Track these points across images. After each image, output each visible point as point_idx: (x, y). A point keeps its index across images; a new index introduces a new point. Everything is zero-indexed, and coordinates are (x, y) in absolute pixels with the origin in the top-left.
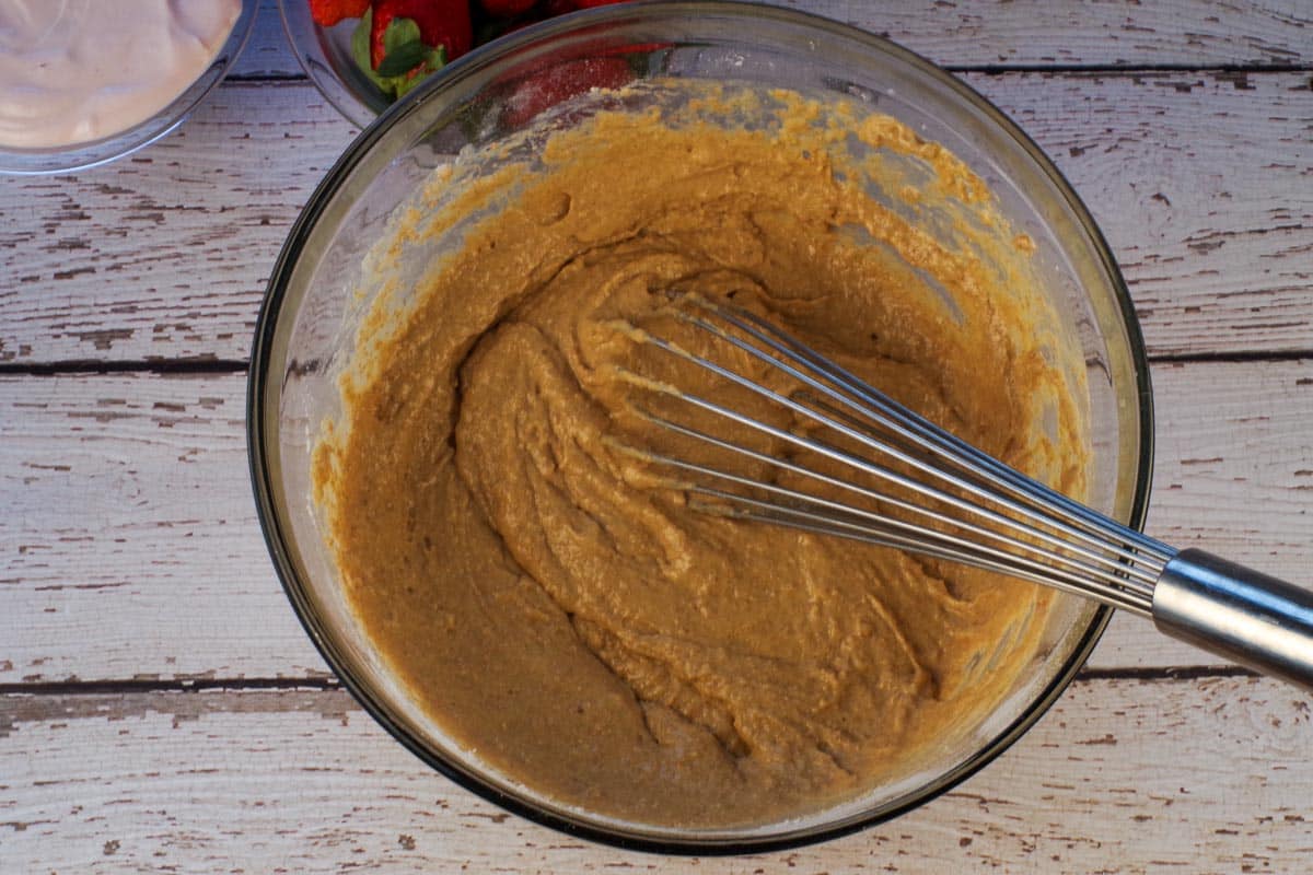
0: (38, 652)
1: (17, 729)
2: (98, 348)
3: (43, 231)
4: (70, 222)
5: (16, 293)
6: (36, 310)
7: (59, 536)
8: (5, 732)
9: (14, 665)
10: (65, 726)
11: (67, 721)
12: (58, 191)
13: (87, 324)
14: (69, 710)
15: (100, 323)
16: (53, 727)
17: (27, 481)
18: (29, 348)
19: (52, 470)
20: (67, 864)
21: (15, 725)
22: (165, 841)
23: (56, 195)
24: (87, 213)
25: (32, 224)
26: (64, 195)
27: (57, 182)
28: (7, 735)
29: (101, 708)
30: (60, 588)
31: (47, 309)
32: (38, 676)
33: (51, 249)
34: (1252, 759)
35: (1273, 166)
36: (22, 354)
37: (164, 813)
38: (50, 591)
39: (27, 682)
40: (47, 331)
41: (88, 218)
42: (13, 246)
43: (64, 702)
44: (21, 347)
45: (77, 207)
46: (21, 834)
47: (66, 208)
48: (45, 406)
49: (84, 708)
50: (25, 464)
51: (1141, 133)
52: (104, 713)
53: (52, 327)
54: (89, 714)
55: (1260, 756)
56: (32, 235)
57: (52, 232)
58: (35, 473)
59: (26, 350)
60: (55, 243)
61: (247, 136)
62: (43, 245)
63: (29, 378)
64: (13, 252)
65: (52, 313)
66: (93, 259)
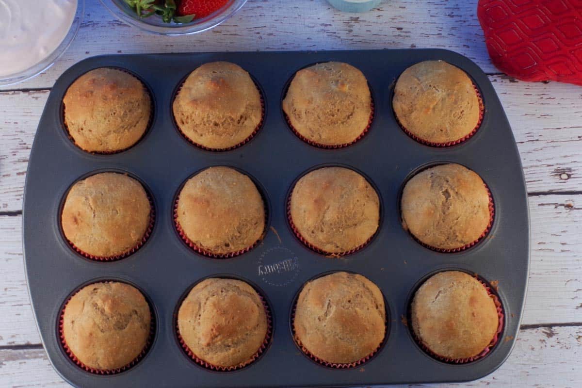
0: (14, 332)
1: (5, 364)
3: (11, 154)
4: (22, 151)
6: (10, 188)
7: (21, 283)
9: (3, 338)
10: (25, 363)
11: (26, 361)
12: (17, 137)
14: (27, 356)
16: (20, 363)
17: (7, 260)
18: (7, 205)
19: (17, 255)
21: (4, 363)
23: (16, 139)
25: (6, 152)
26: (19, 139)
27: (17, 133)
29: (40, 355)
30: (21, 305)
31: (14, 188)
32: (14, 342)
33: (15, 162)
34: (523, 364)
35: (526, 115)
36: (4, 207)
38: (17, 307)
39: (9, 345)
40: (14, 197)
43: (25, 353)
44: (3, 204)
45: (25, 144)
47: (20, 144)
48: (14, 229)
49: (33, 355)
50: (6, 253)
52: (41, 357)
53: (16, 196)
54: (35, 358)
55: (527, 363)
57: (15, 155)
58: (11, 256)
59: (6, 205)
60: (17, 160)
62: (12, 160)
63: (7, 217)
65: (16, 190)
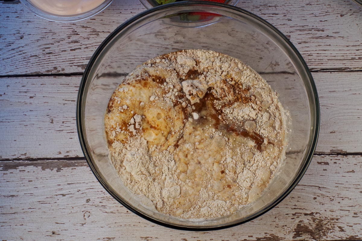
0: (68, 149)
1: (63, 170)
2: (82, 69)
3: (67, 38)
4: (74, 36)
5: (60, 55)
6: (66, 59)
7: (73, 119)
8: (59, 170)
9: (62, 153)
10: (75, 169)
11: (76, 167)
12: (70, 27)
13: (79, 63)
14: (76, 164)
15: (83, 63)
16: (72, 169)
17: (64, 104)
18: (64, 69)
19: (71, 101)
20: (76, 205)
21: (62, 169)
22: (102, 199)
23: (70, 29)
24: (79, 33)
25: (64, 36)
26: (72, 28)
27: (70, 25)
28: (60, 171)
30: (73, 132)
31: (69, 59)
32: (68, 156)
33: (69, 43)
36: (62, 71)
37: (102, 191)
38: (70, 133)
39: (65, 157)
40: (68, 65)
41: (79, 35)
42: (59, 42)
43: (75, 162)
44: (62, 69)
45: (76, 32)
46: (64, 197)
47: (73, 32)
48: (69, 84)
49: (80, 164)
50: (63, 100)
51: (359, 11)
53: (70, 64)
54: (82, 166)
56: (64, 39)
57: (69, 38)
58: (66, 102)
59: (63, 70)
60: (70, 41)
61: (121, 13)
62: (67, 42)
63: (64, 77)
64: (59, 44)
65: (70, 60)
66: (81, 45)
